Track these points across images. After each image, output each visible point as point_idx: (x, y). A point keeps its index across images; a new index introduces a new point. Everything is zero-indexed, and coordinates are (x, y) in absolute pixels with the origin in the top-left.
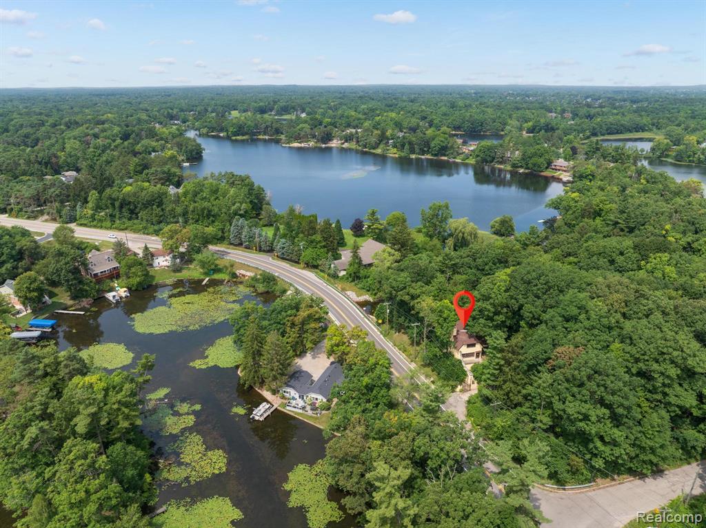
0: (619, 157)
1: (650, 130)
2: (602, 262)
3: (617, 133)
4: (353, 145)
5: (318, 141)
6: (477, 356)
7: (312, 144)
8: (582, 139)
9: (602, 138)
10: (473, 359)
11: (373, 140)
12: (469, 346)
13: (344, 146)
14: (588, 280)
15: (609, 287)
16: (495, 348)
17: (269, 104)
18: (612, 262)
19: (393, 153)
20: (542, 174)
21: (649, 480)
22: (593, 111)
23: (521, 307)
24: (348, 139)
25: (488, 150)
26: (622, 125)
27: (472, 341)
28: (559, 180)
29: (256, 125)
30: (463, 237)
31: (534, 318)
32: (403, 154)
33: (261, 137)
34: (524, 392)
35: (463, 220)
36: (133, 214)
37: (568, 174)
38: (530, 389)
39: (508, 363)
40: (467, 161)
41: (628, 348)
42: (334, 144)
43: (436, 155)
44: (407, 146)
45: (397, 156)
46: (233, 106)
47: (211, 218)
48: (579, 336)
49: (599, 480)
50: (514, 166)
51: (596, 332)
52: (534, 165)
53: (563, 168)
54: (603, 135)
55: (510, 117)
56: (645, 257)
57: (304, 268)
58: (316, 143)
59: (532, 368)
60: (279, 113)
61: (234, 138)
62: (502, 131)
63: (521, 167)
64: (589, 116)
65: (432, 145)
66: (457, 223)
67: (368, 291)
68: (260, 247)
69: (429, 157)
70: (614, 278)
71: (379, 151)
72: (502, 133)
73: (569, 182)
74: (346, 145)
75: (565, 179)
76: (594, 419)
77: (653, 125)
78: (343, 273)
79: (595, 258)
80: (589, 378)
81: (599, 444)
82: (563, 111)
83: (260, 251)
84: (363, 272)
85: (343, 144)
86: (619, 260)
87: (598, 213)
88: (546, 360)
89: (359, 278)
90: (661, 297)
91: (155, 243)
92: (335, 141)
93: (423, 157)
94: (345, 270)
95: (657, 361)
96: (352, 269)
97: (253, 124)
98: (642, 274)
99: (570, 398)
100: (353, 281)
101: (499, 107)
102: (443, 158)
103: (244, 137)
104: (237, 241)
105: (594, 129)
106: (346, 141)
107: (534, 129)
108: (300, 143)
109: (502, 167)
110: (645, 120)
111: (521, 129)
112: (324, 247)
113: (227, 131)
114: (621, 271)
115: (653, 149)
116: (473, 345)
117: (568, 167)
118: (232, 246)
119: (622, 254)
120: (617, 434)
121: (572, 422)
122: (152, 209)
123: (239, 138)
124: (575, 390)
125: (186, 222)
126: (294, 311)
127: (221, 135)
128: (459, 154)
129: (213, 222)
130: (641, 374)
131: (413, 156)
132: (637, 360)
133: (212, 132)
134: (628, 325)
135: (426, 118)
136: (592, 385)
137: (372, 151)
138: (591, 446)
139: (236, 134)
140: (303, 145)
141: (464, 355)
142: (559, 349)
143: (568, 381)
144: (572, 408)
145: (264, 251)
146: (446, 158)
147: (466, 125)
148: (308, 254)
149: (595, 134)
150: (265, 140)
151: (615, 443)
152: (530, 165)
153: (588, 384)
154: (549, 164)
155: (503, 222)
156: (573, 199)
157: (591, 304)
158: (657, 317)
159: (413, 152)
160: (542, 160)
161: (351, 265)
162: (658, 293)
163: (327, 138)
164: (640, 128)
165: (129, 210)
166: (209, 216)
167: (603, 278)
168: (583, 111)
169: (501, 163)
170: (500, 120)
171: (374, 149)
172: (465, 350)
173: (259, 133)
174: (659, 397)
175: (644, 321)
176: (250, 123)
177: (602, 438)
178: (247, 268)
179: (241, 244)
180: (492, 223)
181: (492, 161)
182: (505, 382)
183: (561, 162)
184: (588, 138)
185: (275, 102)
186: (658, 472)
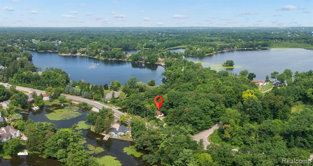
0: (177, 56)
1: (182, 45)
2: (186, 89)
3: (173, 46)
4: (85, 55)
5: (72, 53)
6: (163, 117)
7: (70, 54)
8: (163, 50)
9: (169, 48)
10: (162, 117)
11: (93, 53)
12: (160, 115)
13: (82, 55)
14: (186, 94)
15: (191, 94)
16: (171, 112)
17: (46, 37)
18: (189, 89)
19: (102, 58)
20: (155, 63)
21: (209, 130)
22: (164, 39)
23: (172, 103)
24: (83, 52)
25: (136, 56)
26: (174, 44)
27: (161, 113)
28: (161, 65)
29: (47, 47)
30: (142, 88)
31: (176, 104)
32: (105, 58)
33: (49, 51)
34: (179, 120)
35: (141, 82)
36: (29, 82)
37: (163, 63)
38: (181, 119)
39: (174, 115)
40: (129, 60)
41: (199, 106)
42: (78, 54)
43: (117, 58)
44: (107, 56)
45: (103, 59)
46: (33, 37)
47: (58, 85)
48: (189, 105)
49: (200, 132)
50: (145, 61)
51: (192, 104)
52: (152, 61)
53: (161, 61)
54: (169, 47)
55: (137, 42)
56: (196, 86)
57: (94, 101)
58: (71, 54)
59: (180, 114)
60: (50, 41)
61: (39, 51)
62: (136, 47)
63: (148, 62)
64: (163, 40)
65: (116, 55)
66: (140, 83)
67: (119, 106)
68: (77, 94)
69: (115, 59)
70: (191, 92)
71: (96, 57)
72: (136, 48)
73: (164, 65)
74: (83, 55)
75: (163, 65)
76: (197, 119)
77: (183, 43)
78: (109, 102)
79: (184, 88)
80: (194, 112)
81: (199, 124)
82: (154, 39)
83: (76, 95)
84: (116, 100)
85: (81, 54)
86: (190, 88)
87: (179, 76)
88: (183, 112)
89: (114, 102)
90: (202, 94)
91: (43, 93)
92: (78, 53)
93: (113, 59)
94: (110, 100)
95: (205, 107)
96: (112, 100)
97: (46, 47)
98: (196, 90)
99: (191, 117)
100: (113, 104)
101: (132, 38)
102: (120, 59)
103: (43, 51)
104: (68, 92)
105: (166, 46)
106: (83, 53)
107: (147, 47)
108: (65, 54)
109: (141, 62)
110: (180, 42)
111: (142, 47)
112: (101, 94)
113: (36, 49)
114: (191, 91)
115: (185, 52)
116: (161, 114)
117: (163, 61)
118: (65, 94)
119: (190, 86)
120: (202, 121)
121: (193, 121)
122: (37, 81)
123: (41, 51)
124: (192, 115)
125: (49, 85)
126: (107, 112)
127: (34, 50)
128: (125, 58)
129: (59, 86)
130: (202, 110)
131: (109, 59)
132: (201, 108)
133: (30, 48)
134: (197, 101)
135: (108, 44)
136: (195, 113)
137: (93, 57)
138: (198, 125)
139: (39, 50)
140: (66, 55)
141: (160, 117)
142: (185, 109)
143: (190, 114)
144: (192, 119)
145: (78, 95)
146: (121, 59)
147: (123, 46)
148: (96, 96)
149: (166, 48)
150: (50, 52)
151: (202, 123)
152: (151, 61)
153: (194, 114)
154: (157, 60)
155: (152, 82)
156: (170, 72)
157: (188, 99)
158: (202, 98)
159: (109, 57)
160: (154, 59)
161: (112, 99)
162: (201, 94)
163: (75, 52)
164: (179, 45)
165: (28, 80)
166: (57, 84)
167: (189, 93)
168: (160, 39)
169: (141, 61)
170: (135, 44)
171: (94, 56)
172: (160, 116)
173: (48, 49)
174: (207, 113)
175: (200, 100)
176: (45, 46)
177: (199, 123)
178: (75, 101)
179: (69, 93)
180: (148, 82)
181: (138, 60)
182: (174, 119)
183: (160, 59)
184: (165, 49)
185: (49, 37)
186: (211, 128)
